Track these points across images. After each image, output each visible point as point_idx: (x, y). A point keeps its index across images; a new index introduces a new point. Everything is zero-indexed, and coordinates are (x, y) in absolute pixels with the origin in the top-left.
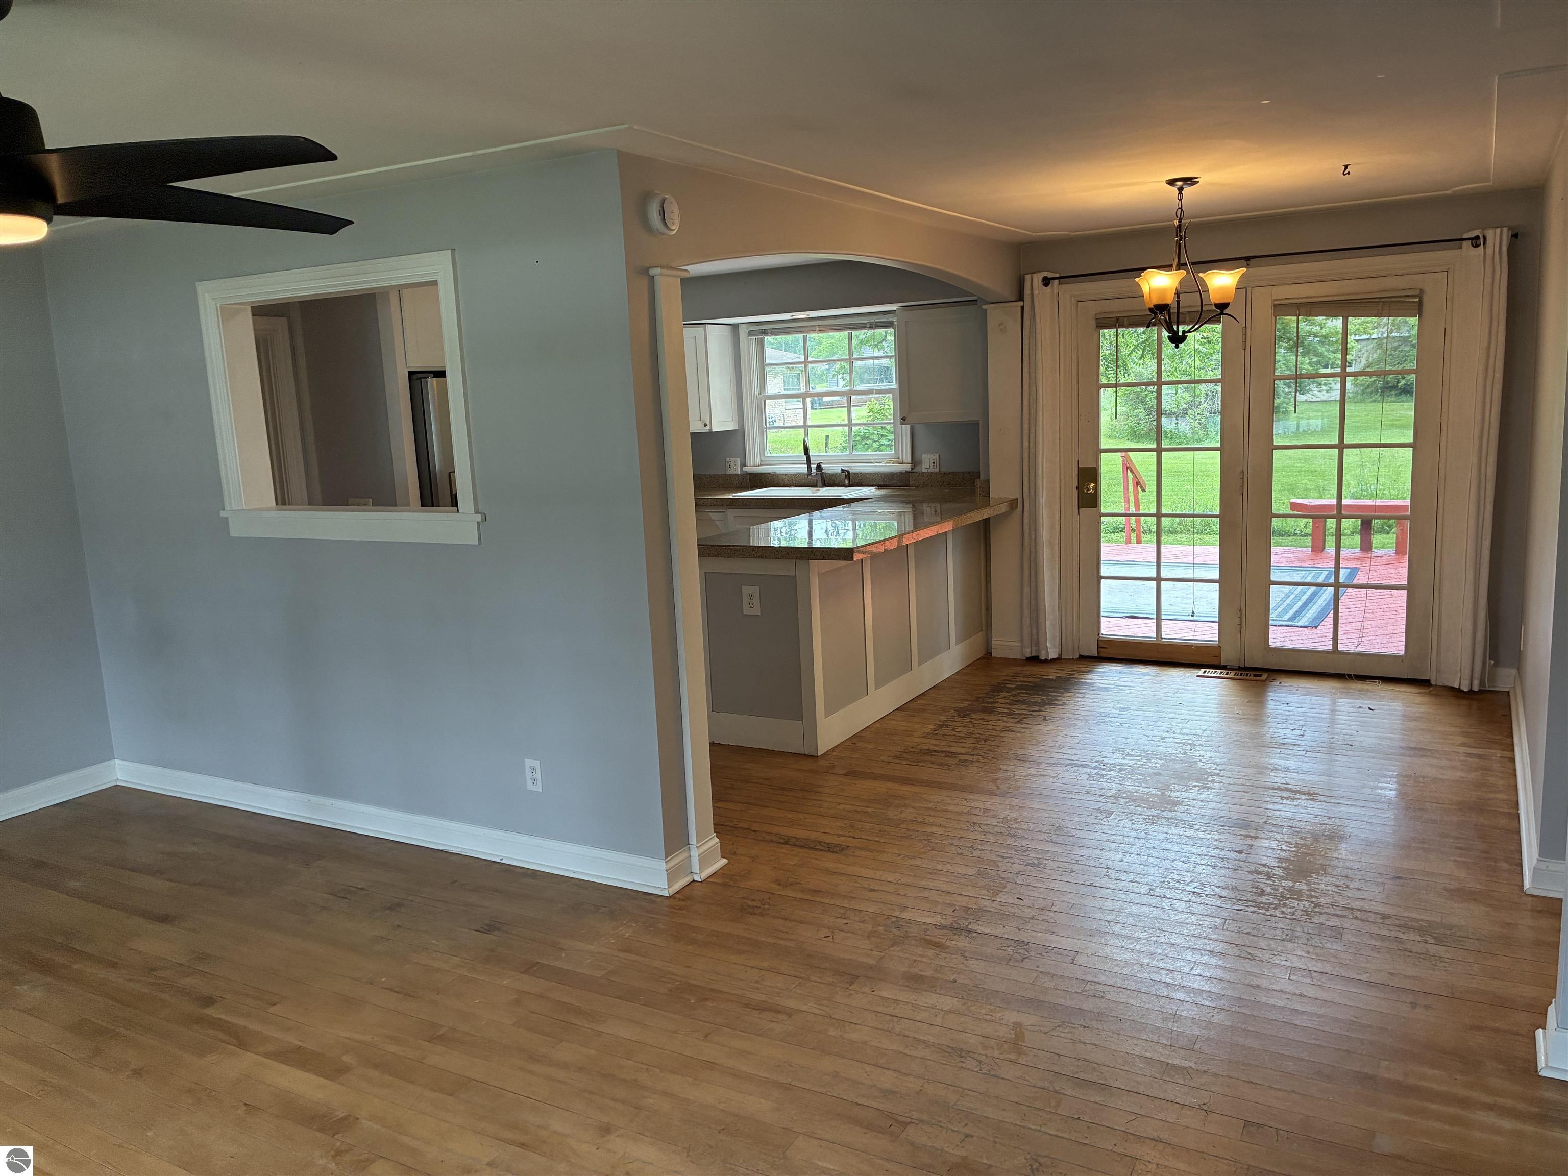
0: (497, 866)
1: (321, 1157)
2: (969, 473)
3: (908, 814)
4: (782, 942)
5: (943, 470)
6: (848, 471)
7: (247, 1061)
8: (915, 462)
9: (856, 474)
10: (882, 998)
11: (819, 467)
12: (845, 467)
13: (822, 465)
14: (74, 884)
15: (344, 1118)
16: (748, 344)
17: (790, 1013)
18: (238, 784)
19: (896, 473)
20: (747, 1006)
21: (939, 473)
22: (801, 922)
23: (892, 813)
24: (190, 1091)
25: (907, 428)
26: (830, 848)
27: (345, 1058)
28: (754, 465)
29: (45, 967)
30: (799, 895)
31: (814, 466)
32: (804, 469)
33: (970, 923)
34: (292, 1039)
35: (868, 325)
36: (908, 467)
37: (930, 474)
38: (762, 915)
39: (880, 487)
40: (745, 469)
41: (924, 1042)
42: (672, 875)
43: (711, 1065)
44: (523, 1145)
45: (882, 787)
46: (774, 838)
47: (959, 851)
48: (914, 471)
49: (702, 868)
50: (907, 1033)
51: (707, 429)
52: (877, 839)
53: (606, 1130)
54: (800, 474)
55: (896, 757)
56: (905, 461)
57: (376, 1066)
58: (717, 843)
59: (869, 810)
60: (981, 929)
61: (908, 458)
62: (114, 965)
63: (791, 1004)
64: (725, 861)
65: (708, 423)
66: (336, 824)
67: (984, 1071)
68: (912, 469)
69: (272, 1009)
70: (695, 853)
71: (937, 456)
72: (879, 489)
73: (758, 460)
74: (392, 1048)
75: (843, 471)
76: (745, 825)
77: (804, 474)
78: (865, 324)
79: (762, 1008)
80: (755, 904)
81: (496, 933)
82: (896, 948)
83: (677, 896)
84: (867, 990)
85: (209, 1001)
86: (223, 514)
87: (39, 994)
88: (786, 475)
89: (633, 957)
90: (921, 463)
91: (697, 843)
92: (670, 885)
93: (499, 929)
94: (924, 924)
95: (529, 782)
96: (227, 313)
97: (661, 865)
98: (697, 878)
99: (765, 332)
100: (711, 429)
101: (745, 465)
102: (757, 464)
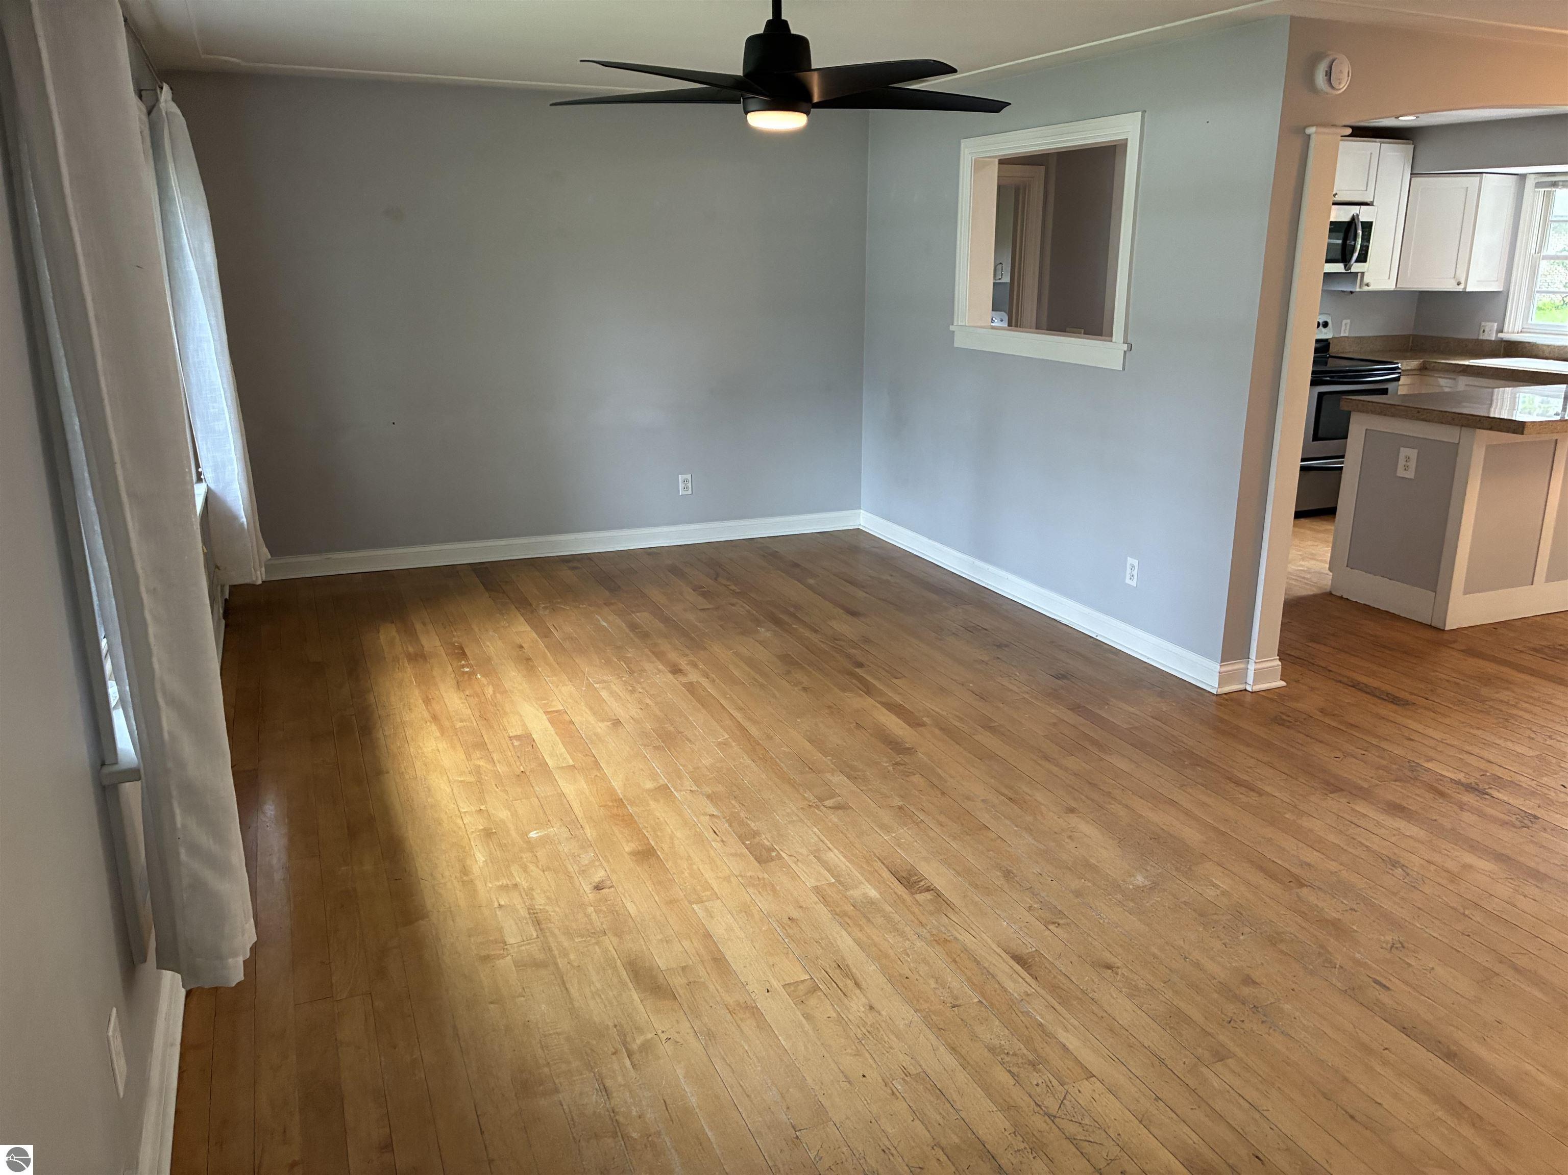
0: (1092, 640)
1: (886, 763)
4: (1292, 750)
7: (868, 702)
10: (1353, 809)
14: (811, 581)
15: (909, 749)
16: (1533, 196)
17: (1261, 793)
20: (1229, 779)
22: (1321, 742)
24: (830, 707)
26: (1395, 700)
27: (924, 719)
28: (1513, 331)
29: (777, 622)
30: (1334, 724)
34: (898, 699)
38: (1288, 727)
40: (1501, 335)
41: (1367, 847)
43: (1173, 803)
44: (1010, 799)
46: (1345, 680)
49: (1255, 682)
51: (1460, 288)
53: (1072, 810)
57: (941, 729)
58: (1278, 665)
60: (1495, 794)
62: (816, 631)
63: (1268, 789)
64: (1283, 683)
65: (1463, 282)
66: (988, 584)
67: (1406, 881)
69: (895, 681)
70: (1252, 667)
73: (1518, 327)
74: (957, 724)
79: (1238, 783)
80: (1289, 719)
81: (1065, 681)
83: (1225, 696)
85: (860, 665)
86: (952, 328)
87: (768, 634)
88: (1549, 346)
89: (1159, 723)
91: (1256, 659)
92: (1220, 685)
95: (1128, 576)
96: (979, 165)
97: (1216, 667)
98: (1249, 688)
99: (1558, 184)
100: (1465, 288)
101: (1502, 332)
102: (1516, 331)
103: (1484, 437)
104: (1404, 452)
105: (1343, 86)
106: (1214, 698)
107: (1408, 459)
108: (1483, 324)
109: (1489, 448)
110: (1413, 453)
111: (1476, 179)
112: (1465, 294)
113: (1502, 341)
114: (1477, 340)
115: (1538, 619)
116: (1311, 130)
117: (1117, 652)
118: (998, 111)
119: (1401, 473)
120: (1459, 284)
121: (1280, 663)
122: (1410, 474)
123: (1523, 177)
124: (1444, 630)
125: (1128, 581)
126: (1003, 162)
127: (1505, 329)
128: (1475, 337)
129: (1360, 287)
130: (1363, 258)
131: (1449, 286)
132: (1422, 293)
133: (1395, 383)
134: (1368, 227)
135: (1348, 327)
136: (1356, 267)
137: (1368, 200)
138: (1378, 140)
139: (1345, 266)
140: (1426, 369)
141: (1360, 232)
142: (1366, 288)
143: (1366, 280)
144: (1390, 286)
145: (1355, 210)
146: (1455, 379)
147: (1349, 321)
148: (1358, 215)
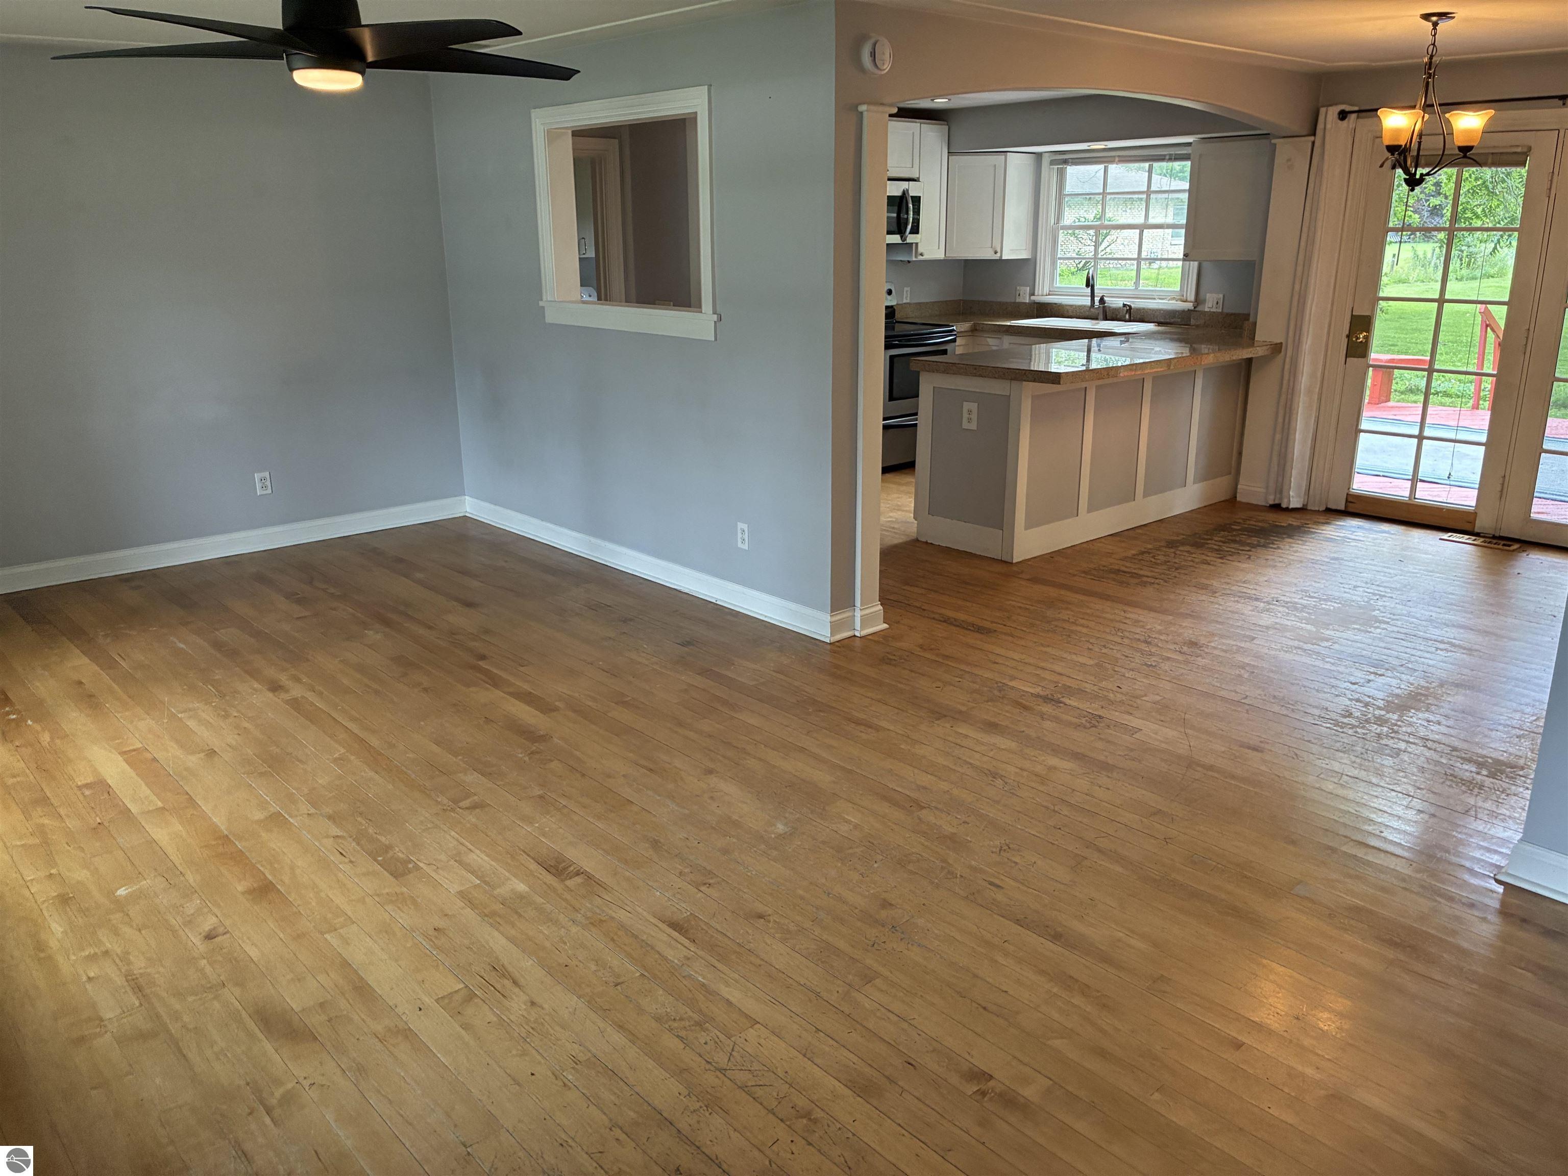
0: (712, 605)
1: (521, 753)
3: (1065, 615)
4: (899, 685)
5: (1225, 311)
6: (1130, 307)
7: (496, 694)
8: (1198, 301)
9: (1139, 310)
10: (957, 733)
11: (1102, 301)
12: (1127, 301)
13: (1105, 299)
14: (419, 575)
15: (542, 736)
16: (1049, 174)
17: (878, 729)
18: (544, 523)
19: (1178, 311)
20: (849, 720)
21: (1222, 313)
22: (923, 675)
23: (1050, 613)
24: (455, 705)
25: (1195, 265)
26: (980, 630)
27: (557, 703)
28: (1043, 294)
29: (387, 623)
30: (934, 658)
31: (1097, 299)
32: (1087, 301)
33: (1063, 697)
34: (526, 687)
35: (1167, 157)
36: (1189, 306)
37: (1212, 314)
38: (895, 666)
39: (1160, 324)
40: (1033, 298)
41: (971, 764)
42: (835, 627)
43: (802, 750)
44: (651, 770)
45: (1053, 592)
46: (937, 616)
47: (1091, 647)
48: (1197, 309)
49: (862, 627)
50: (961, 756)
51: (997, 257)
52: (1025, 629)
53: (710, 772)
54: (1085, 306)
55: (1084, 572)
56: (1189, 299)
57: (575, 711)
58: (880, 610)
59: (1032, 608)
60: (1068, 701)
61: (1192, 297)
62: (430, 628)
63: (884, 724)
64: (885, 626)
65: (999, 250)
66: (606, 561)
67: (1005, 789)
68: (1195, 308)
69: (522, 669)
70: (858, 614)
71: (1221, 296)
72: (1159, 326)
73: (1046, 291)
74: (590, 704)
75: (1125, 305)
76: (917, 604)
77: (1088, 307)
78: (1165, 155)
79: (858, 722)
80: (894, 658)
81: (692, 647)
82: (990, 703)
83: (837, 644)
84: (948, 725)
85: (483, 657)
86: (541, 304)
87: (379, 636)
88: (1071, 306)
89: (782, 677)
90: (1204, 301)
91: (861, 606)
92: (832, 634)
93: (693, 645)
94: (1023, 691)
95: (739, 541)
96: (552, 136)
97: (827, 618)
98: (857, 634)
99: (1065, 162)
100: (1001, 256)
101: (1033, 294)
102: (1045, 293)
103: (1030, 388)
104: (966, 406)
105: (887, 67)
106: (829, 647)
107: (970, 412)
108: (1018, 288)
109: (1035, 398)
110: (974, 406)
111: (1002, 157)
112: (1001, 261)
113: (1035, 303)
114: (1015, 303)
115: (1085, 545)
116: (863, 108)
117: (737, 614)
118: (568, 79)
119: (965, 425)
120: (996, 253)
121: (881, 608)
122: (973, 426)
123: (1039, 155)
124: (1012, 563)
125: (740, 545)
126: (578, 134)
127: (1036, 293)
128: (1013, 301)
129: (916, 257)
130: (915, 230)
131: (988, 255)
132: (966, 261)
133: (953, 344)
134: (917, 200)
135: (909, 293)
136: (911, 239)
137: (915, 176)
138: (918, 120)
139: (901, 237)
140: (976, 330)
141: (911, 206)
142: (920, 258)
143: (920, 250)
144: (940, 255)
145: (904, 185)
146: (1000, 338)
147: (909, 289)
148: (908, 190)
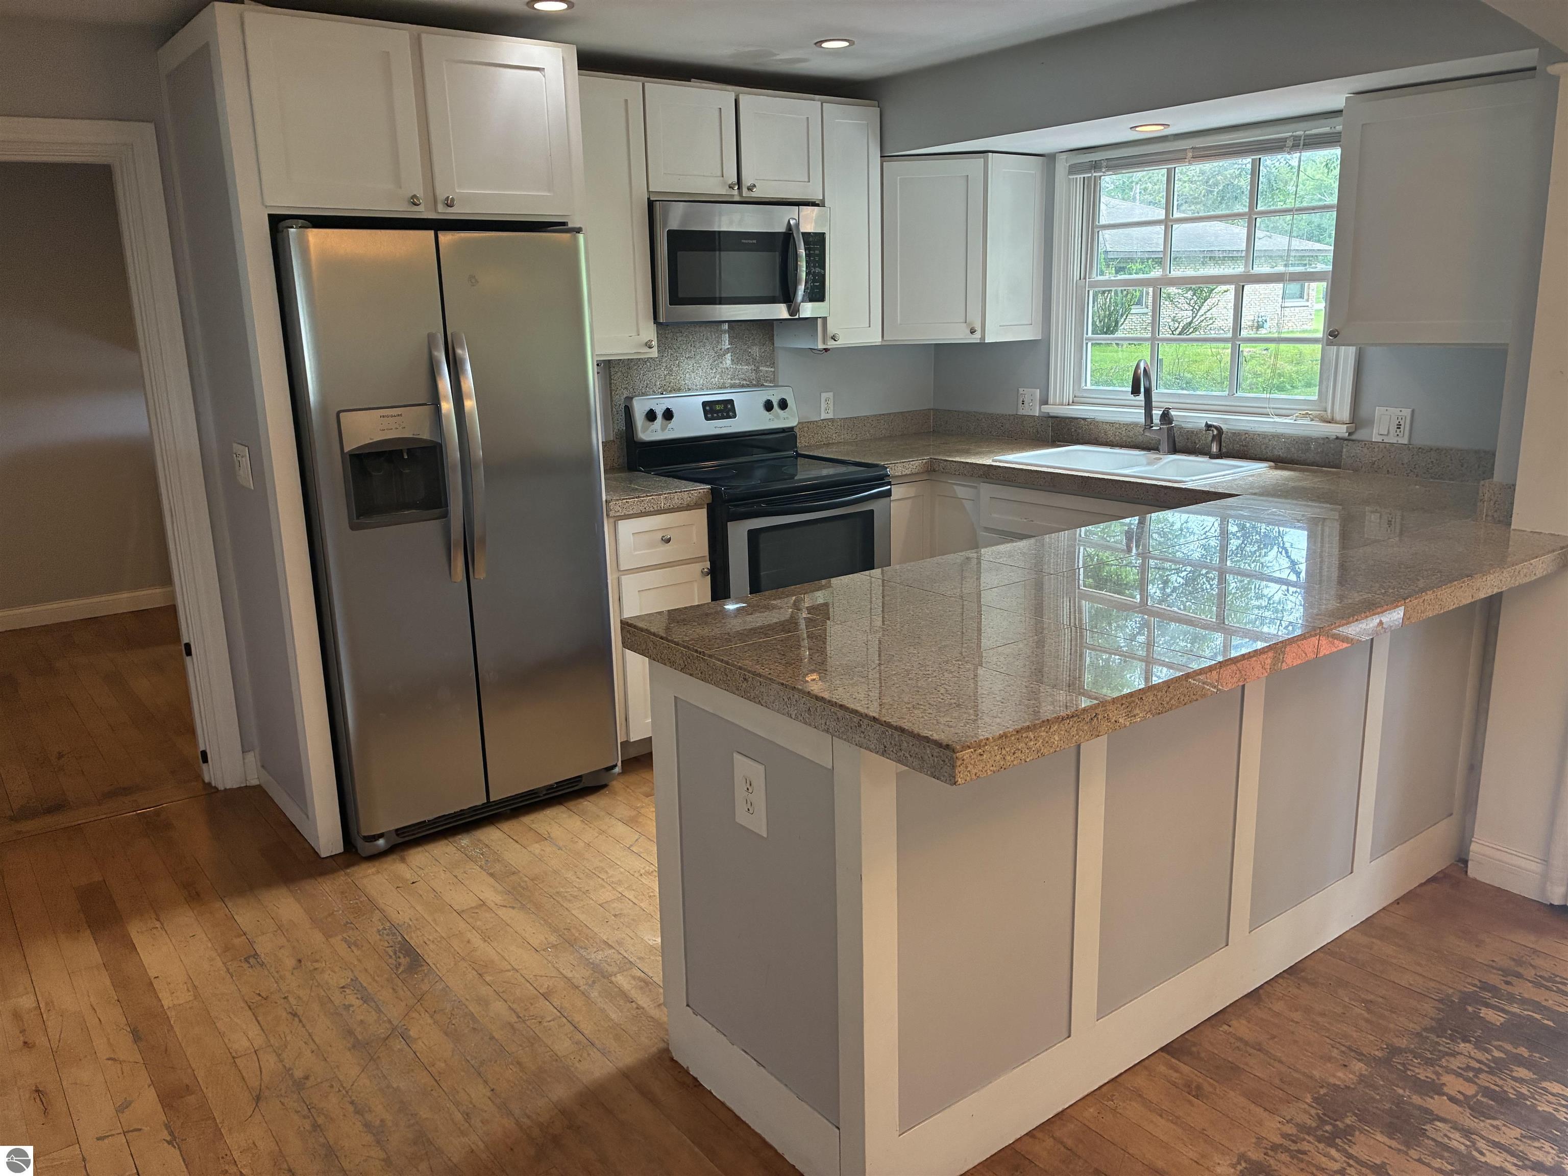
2: (1477, 452)
5: (1419, 441)
6: (1219, 429)
8: (1356, 420)
9: (1236, 434)
11: (1166, 417)
12: (1214, 419)
13: (1173, 413)
16: (1069, 189)
19: (1316, 440)
21: (1408, 447)
25: (1348, 354)
28: (1063, 403)
31: (1157, 413)
32: (1137, 415)
35: (1290, 143)
36: (1341, 430)
37: (1389, 448)
39: (1279, 462)
40: (1046, 409)
48: (1353, 437)
51: (976, 338)
54: (1136, 425)
56: (1338, 417)
61: (1343, 412)
65: (978, 327)
68: (1350, 434)
71: (1407, 412)
72: (1276, 468)
73: (1068, 395)
75: (1209, 427)
77: (1141, 427)
78: (1285, 140)
88: (1112, 424)
90: (1370, 423)
99: (1096, 166)
100: (983, 337)
101: (1046, 403)
102: (1065, 401)
104: (740, 765)
107: (749, 786)
108: (1021, 390)
110: (757, 774)
111: (979, 161)
113: (1049, 418)
114: (1013, 418)
119: (742, 816)
120: (973, 332)
122: (759, 825)
123: (1049, 158)
127: (1051, 400)
128: (1014, 413)
130: (817, 294)
131: (958, 335)
132: (939, 348)
133: (884, 501)
135: (831, 406)
136: (808, 310)
139: (789, 308)
141: (802, 252)
142: (831, 344)
143: (832, 329)
144: (875, 339)
145: (789, 215)
146: (975, 487)
147: (830, 395)
148: (798, 225)
